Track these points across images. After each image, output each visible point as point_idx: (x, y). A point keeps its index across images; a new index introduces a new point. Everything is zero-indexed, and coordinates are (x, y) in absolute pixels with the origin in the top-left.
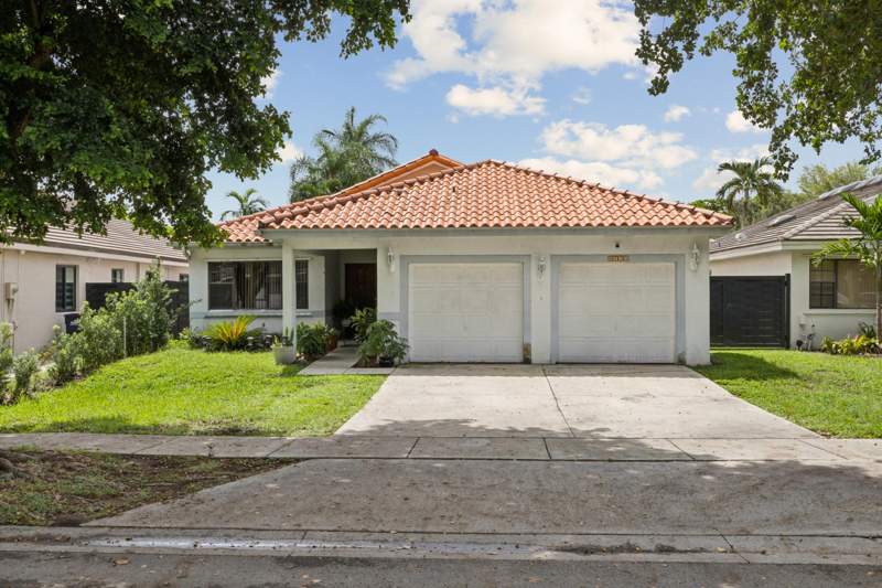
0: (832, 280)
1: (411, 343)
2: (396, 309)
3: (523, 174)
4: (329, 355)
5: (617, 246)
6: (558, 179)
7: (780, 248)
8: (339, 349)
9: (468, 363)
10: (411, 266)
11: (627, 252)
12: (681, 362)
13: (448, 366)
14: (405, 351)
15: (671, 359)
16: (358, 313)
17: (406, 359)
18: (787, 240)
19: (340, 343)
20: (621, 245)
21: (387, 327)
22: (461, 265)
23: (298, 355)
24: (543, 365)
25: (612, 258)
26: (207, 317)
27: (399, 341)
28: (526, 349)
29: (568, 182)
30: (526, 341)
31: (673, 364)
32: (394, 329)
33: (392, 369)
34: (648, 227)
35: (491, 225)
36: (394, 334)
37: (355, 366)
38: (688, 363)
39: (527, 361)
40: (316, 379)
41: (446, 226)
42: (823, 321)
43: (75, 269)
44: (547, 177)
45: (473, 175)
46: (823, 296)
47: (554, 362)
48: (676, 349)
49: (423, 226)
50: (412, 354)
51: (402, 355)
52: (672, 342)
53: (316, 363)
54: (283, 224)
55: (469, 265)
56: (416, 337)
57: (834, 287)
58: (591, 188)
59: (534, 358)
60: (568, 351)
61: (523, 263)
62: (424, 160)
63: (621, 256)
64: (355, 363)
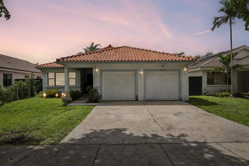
0: (212, 77)
1: (103, 95)
2: (99, 85)
3: (134, 49)
4: (80, 98)
5: (163, 67)
6: (143, 50)
7: (200, 69)
8: (84, 96)
9: (120, 101)
10: (103, 73)
11: (166, 69)
12: (181, 100)
13: (114, 102)
14: (101, 98)
15: (177, 99)
16: (88, 86)
17: (102, 100)
18: (202, 67)
19: (84, 95)
20: (164, 67)
21: (96, 90)
22: (118, 72)
23: (70, 99)
24: (142, 101)
25: (161, 70)
26: (47, 88)
27: (99, 95)
28: (137, 97)
29: (147, 51)
30: (137, 94)
31: (178, 100)
32: (98, 91)
33: (97, 103)
34: (172, 61)
35: (127, 60)
36: (98, 92)
37: (86, 102)
38: (183, 100)
39: (137, 100)
40: (72, 107)
41: (113, 60)
42: (211, 88)
43: (11, 75)
44: (141, 50)
45: (121, 49)
46: (210, 82)
47: (145, 100)
48: (179, 96)
49: (106, 60)
50: (104, 98)
51: (100, 99)
52: (178, 94)
53: (75, 101)
54: (64, 60)
55: (120, 72)
56: (105, 94)
57: (213, 79)
58: (153, 52)
59: (139, 99)
60: (149, 97)
61: (136, 72)
62: (108, 47)
63: (164, 70)
64: (86, 101)
